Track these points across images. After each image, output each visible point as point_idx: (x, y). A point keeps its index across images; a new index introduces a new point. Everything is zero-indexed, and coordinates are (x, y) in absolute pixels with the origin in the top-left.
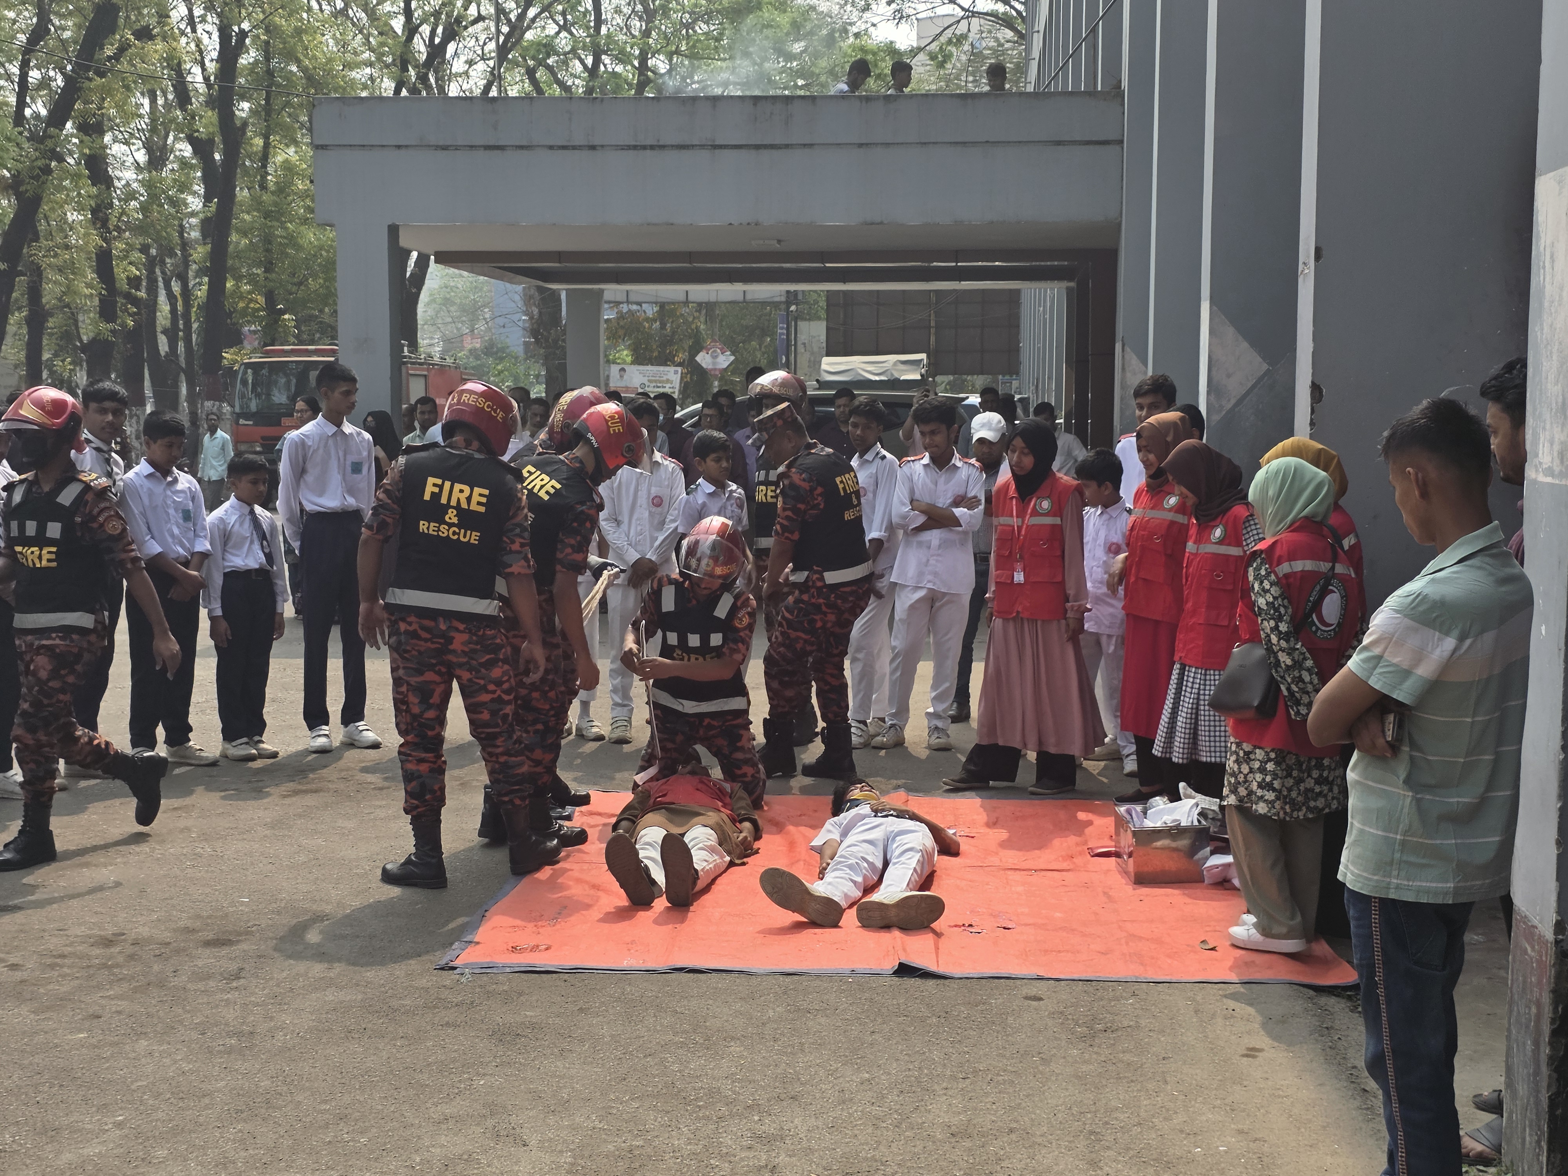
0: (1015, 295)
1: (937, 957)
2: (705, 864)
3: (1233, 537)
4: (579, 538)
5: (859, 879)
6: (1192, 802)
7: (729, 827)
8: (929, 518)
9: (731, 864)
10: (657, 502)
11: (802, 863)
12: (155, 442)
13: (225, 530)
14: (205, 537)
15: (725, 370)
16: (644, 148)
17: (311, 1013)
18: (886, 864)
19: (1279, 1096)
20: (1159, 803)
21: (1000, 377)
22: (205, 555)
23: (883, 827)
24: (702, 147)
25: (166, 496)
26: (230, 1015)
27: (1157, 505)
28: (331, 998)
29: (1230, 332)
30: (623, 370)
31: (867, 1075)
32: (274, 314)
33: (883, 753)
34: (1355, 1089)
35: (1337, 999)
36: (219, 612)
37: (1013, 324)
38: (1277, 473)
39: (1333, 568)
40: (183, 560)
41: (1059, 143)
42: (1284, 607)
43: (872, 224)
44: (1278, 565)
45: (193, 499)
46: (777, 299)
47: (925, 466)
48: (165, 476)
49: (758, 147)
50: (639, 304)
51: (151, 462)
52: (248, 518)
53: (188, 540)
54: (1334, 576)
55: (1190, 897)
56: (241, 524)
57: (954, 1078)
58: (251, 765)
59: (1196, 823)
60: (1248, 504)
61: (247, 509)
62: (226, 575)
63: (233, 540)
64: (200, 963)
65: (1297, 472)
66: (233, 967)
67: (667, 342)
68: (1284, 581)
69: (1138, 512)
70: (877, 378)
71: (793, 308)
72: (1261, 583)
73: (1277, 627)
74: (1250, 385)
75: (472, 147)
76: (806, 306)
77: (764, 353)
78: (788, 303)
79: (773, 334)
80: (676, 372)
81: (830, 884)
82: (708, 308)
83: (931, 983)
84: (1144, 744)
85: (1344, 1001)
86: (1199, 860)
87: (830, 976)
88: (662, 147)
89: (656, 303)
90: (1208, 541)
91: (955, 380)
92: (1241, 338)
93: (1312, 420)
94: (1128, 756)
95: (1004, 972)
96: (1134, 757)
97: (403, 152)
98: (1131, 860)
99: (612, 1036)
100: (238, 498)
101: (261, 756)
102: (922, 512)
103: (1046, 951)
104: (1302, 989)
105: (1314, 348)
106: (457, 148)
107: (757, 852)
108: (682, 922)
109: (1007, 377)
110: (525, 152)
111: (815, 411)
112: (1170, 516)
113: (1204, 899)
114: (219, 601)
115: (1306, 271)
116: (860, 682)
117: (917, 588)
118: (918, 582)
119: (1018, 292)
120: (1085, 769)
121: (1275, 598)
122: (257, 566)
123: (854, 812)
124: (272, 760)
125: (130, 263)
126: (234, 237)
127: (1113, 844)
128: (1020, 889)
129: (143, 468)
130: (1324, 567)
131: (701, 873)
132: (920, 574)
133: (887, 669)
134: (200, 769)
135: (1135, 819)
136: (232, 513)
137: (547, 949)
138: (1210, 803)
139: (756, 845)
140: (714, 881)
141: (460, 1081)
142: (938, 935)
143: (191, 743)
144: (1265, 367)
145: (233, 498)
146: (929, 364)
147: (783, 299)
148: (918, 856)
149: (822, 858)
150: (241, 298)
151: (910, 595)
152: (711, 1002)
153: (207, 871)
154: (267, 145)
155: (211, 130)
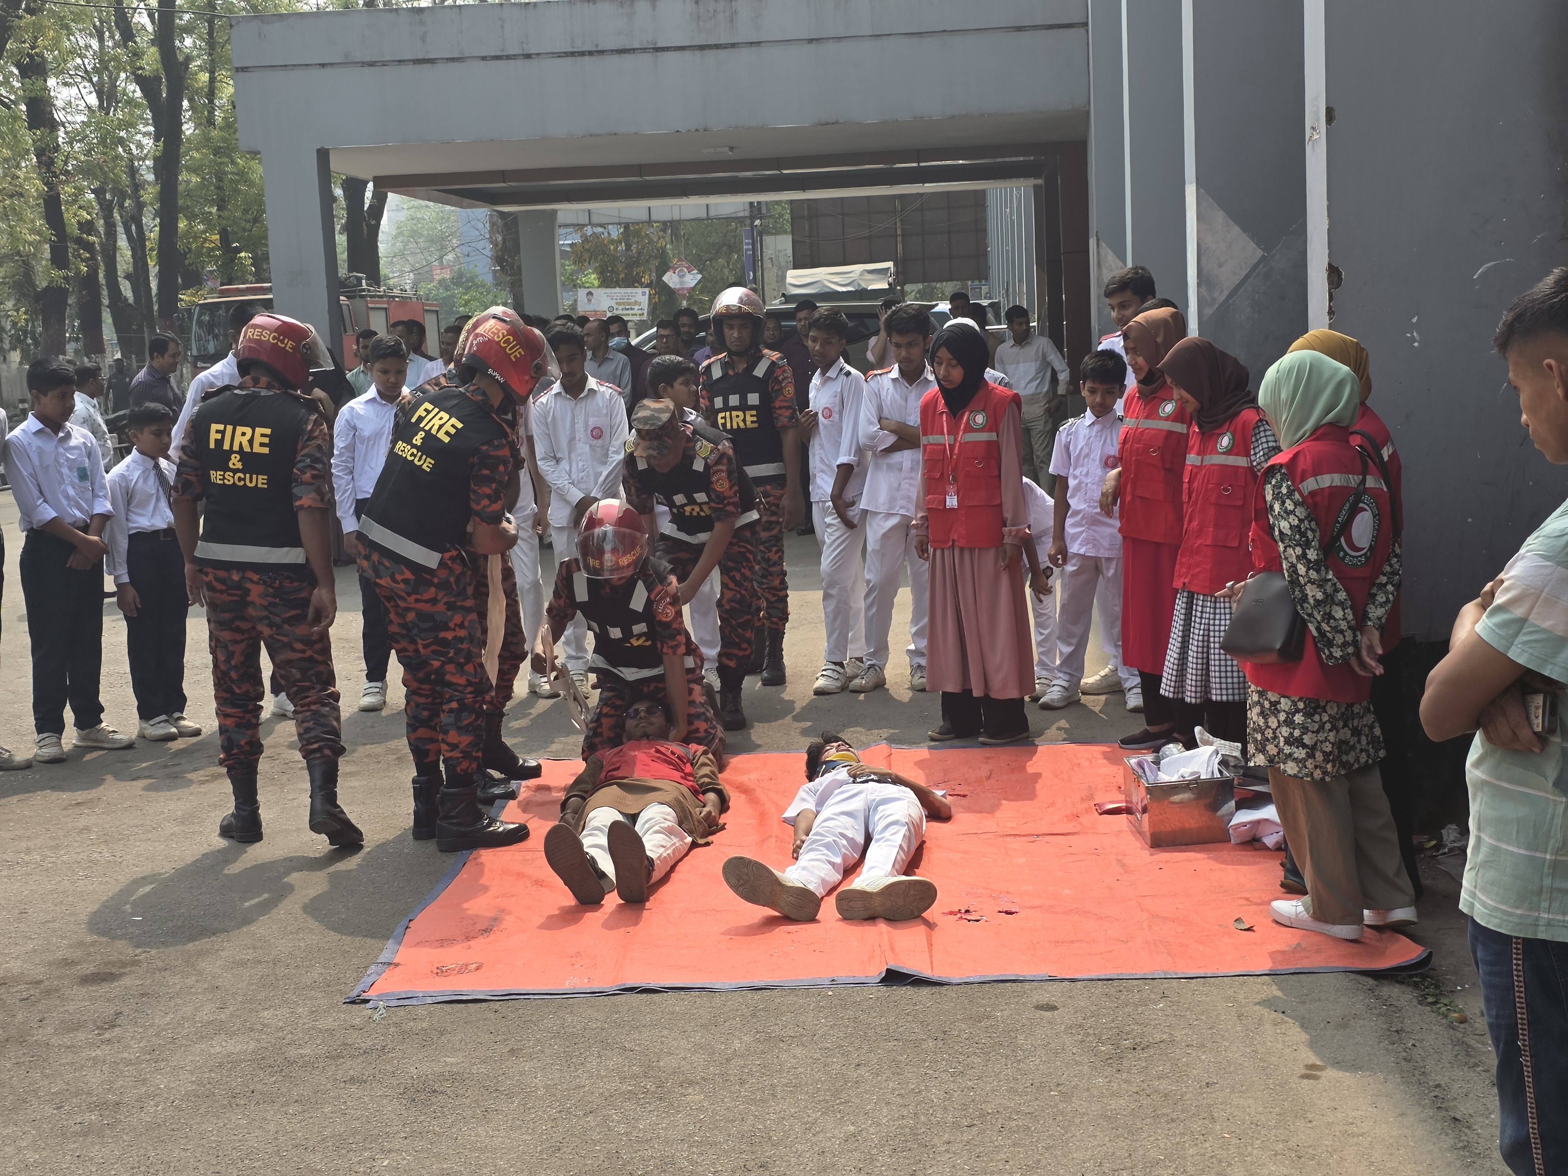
0: (980, 197)
1: (931, 956)
2: (662, 850)
3: (1242, 447)
4: (494, 486)
5: (838, 860)
6: (1210, 749)
7: (690, 801)
8: (900, 438)
9: (694, 845)
10: (597, 433)
11: (773, 840)
12: (45, 395)
13: (127, 488)
14: (105, 497)
15: (694, 289)
16: (582, 54)
17: (192, 1073)
18: (868, 839)
19: (1354, 1135)
20: (1173, 750)
21: (970, 283)
22: (105, 518)
23: (863, 796)
24: (644, 50)
25: (58, 454)
26: (94, 1078)
27: (1152, 414)
28: (218, 1049)
29: (1220, 216)
30: (590, 293)
31: (852, 1128)
32: (230, 254)
33: (862, 697)
34: (1444, 1119)
35: (1403, 988)
36: (126, 579)
37: (980, 229)
38: (1290, 370)
39: (1363, 481)
40: (82, 524)
41: (1019, 29)
42: (1313, 530)
43: (827, 124)
44: (1302, 481)
45: (89, 455)
46: (741, 214)
47: (894, 380)
48: (56, 433)
49: (702, 48)
50: (602, 225)
51: (40, 417)
52: (153, 473)
53: (86, 501)
54: (1366, 491)
55: (1216, 860)
56: (145, 480)
57: (956, 1126)
58: (170, 744)
59: (1217, 775)
60: (1258, 408)
61: (151, 463)
62: (131, 537)
63: (137, 498)
64: (71, 1007)
65: (1315, 368)
66: (109, 1010)
67: (633, 263)
68: (1310, 501)
69: (1130, 423)
70: (844, 289)
71: (757, 222)
72: (1283, 503)
73: (1304, 555)
74: (1244, 273)
75: (400, 62)
76: (772, 220)
77: (732, 270)
78: (752, 218)
79: (739, 250)
80: (644, 294)
81: (804, 868)
82: (672, 226)
83: (925, 991)
84: (1150, 682)
85: (1410, 989)
86: (1223, 816)
87: (807, 989)
88: (602, 52)
89: (620, 224)
90: (1214, 451)
91: (924, 289)
92: (1231, 223)
93: (1330, 307)
94: (1130, 690)
95: (1009, 974)
96: (1139, 690)
97: (328, 71)
98: (1146, 816)
99: (547, 1087)
100: (141, 452)
101: (182, 734)
102: (891, 431)
103: (1056, 942)
104: (1359, 977)
105: (1330, 224)
106: (384, 64)
107: (723, 828)
108: (636, 923)
109: (977, 283)
110: (456, 65)
111: (781, 326)
112: (1167, 426)
113: (1232, 863)
114: (125, 566)
115: (1316, 137)
116: (834, 620)
117: (889, 515)
118: (890, 508)
119: (983, 193)
120: (1084, 706)
121: (1300, 520)
122: (165, 526)
123: (829, 777)
124: (194, 740)
125: (80, 207)
126: (183, 176)
127: (1123, 797)
128: (1021, 860)
129: (31, 423)
130: (1354, 480)
131: (657, 862)
132: (892, 500)
133: (862, 605)
134: (113, 753)
135: (1148, 773)
136: (135, 469)
137: (477, 969)
138: (1232, 749)
139: (723, 819)
140: (673, 868)
141: (359, 1163)
142: (930, 926)
143: (103, 725)
144: (1259, 253)
145: (134, 451)
146: (897, 273)
147: (747, 214)
148: (903, 830)
149: (796, 832)
150: (195, 238)
151: (882, 523)
152: (665, 1032)
153: (101, 883)
154: (212, 80)
155: (155, 67)
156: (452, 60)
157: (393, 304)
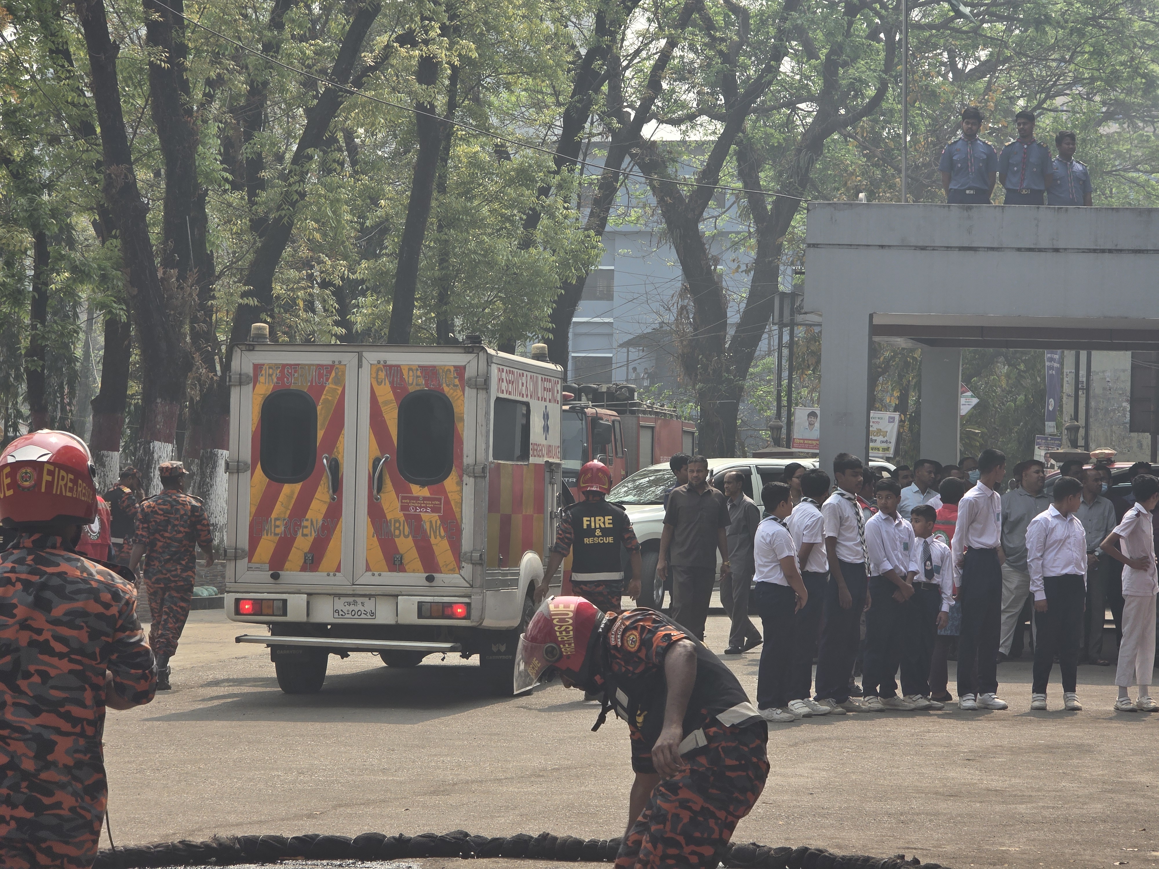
16: (1103, 251)
75: (948, 248)
88: (1120, 251)
97: (886, 251)
106: (934, 249)
110: (996, 253)
156: (992, 249)
157: (659, 422)
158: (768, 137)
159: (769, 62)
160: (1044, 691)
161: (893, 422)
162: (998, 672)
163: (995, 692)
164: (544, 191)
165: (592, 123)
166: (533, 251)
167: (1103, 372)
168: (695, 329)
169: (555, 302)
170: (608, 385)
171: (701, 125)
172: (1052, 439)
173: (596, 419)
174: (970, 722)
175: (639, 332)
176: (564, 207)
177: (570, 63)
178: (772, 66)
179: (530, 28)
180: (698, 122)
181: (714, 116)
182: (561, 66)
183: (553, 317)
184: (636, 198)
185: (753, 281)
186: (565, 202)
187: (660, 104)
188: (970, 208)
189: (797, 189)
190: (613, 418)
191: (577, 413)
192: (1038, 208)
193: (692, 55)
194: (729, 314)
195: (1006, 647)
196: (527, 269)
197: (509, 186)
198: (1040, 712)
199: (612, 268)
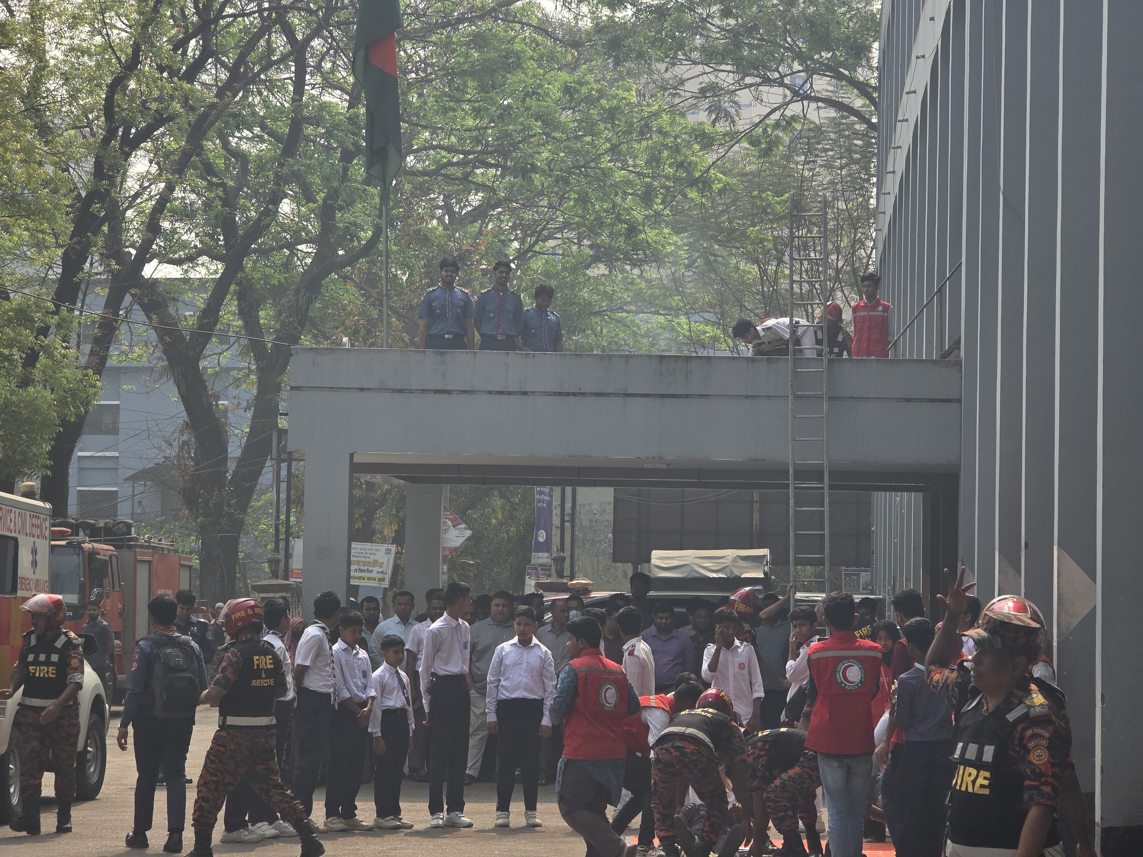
12: (346, 629)
13: (383, 683)
14: (373, 687)
16: (568, 394)
24: (616, 395)
25: (354, 662)
45: (366, 664)
48: (352, 650)
49: (662, 396)
51: (344, 641)
52: (395, 675)
56: (391, 679)
61: (394, 670)
62: (383, 711)
63: (387, 688)
70: (714, 575)
75: (424, 391)
80: (388, 552)
97: (365, 393)
100: (388, 663)
106: (411, 392)
110: (468, 396)
122: (402, 706)
129: (341, 644)
136: (386, 673)
145: (385, 662)
156: (465, 392)
157: (156, 556)
158: (266, 277)
159: (267, 206)
160: (507, 810)
161: (390, 553)
162: (465, 792)
163: (462, 811)
164: (44, 331)
165: (92, 264)
166: (31, 389)
167: (590, 504)
168: (196, 464)
169: (53, 439)
170: (105, 521)
171: (203, 264)
172: (542, 569)
173: (92, 554)
174: (436, 840)
175: (140, 467)
176: (62, 346)
177: (67, 206)
178: (270, 210)
179: (28, 173)
180: (200, 262)
181: (214, 257)
182: (59, 210)
183: (51, 454)
184: (139, 335)
185: (254, 417)
186: (64, 341)
187: (162, 244)
188: (444, 353)
189: (296, 328)
190: (110, 553)
191: (74, 548)
192: (507, 353)
193: (193, 196)
194: (229, 450)
195: (475, 769)
196: (26, 407)
197: (8, 326)
198: (503, 829)
199: (118, 403)
